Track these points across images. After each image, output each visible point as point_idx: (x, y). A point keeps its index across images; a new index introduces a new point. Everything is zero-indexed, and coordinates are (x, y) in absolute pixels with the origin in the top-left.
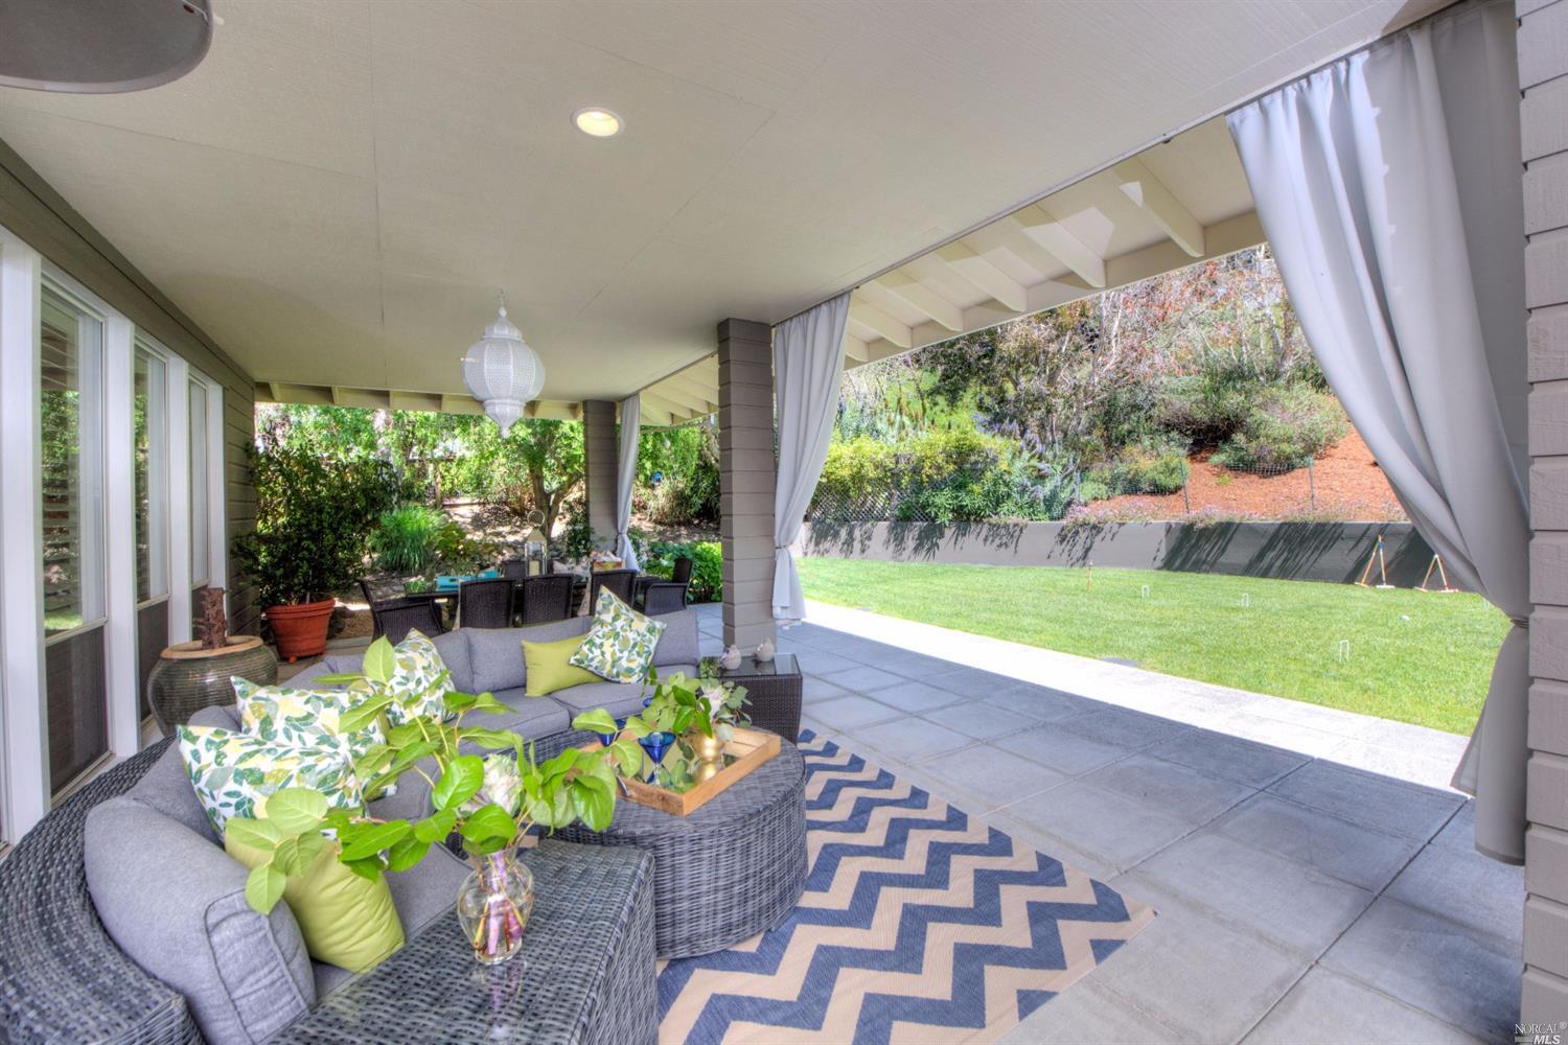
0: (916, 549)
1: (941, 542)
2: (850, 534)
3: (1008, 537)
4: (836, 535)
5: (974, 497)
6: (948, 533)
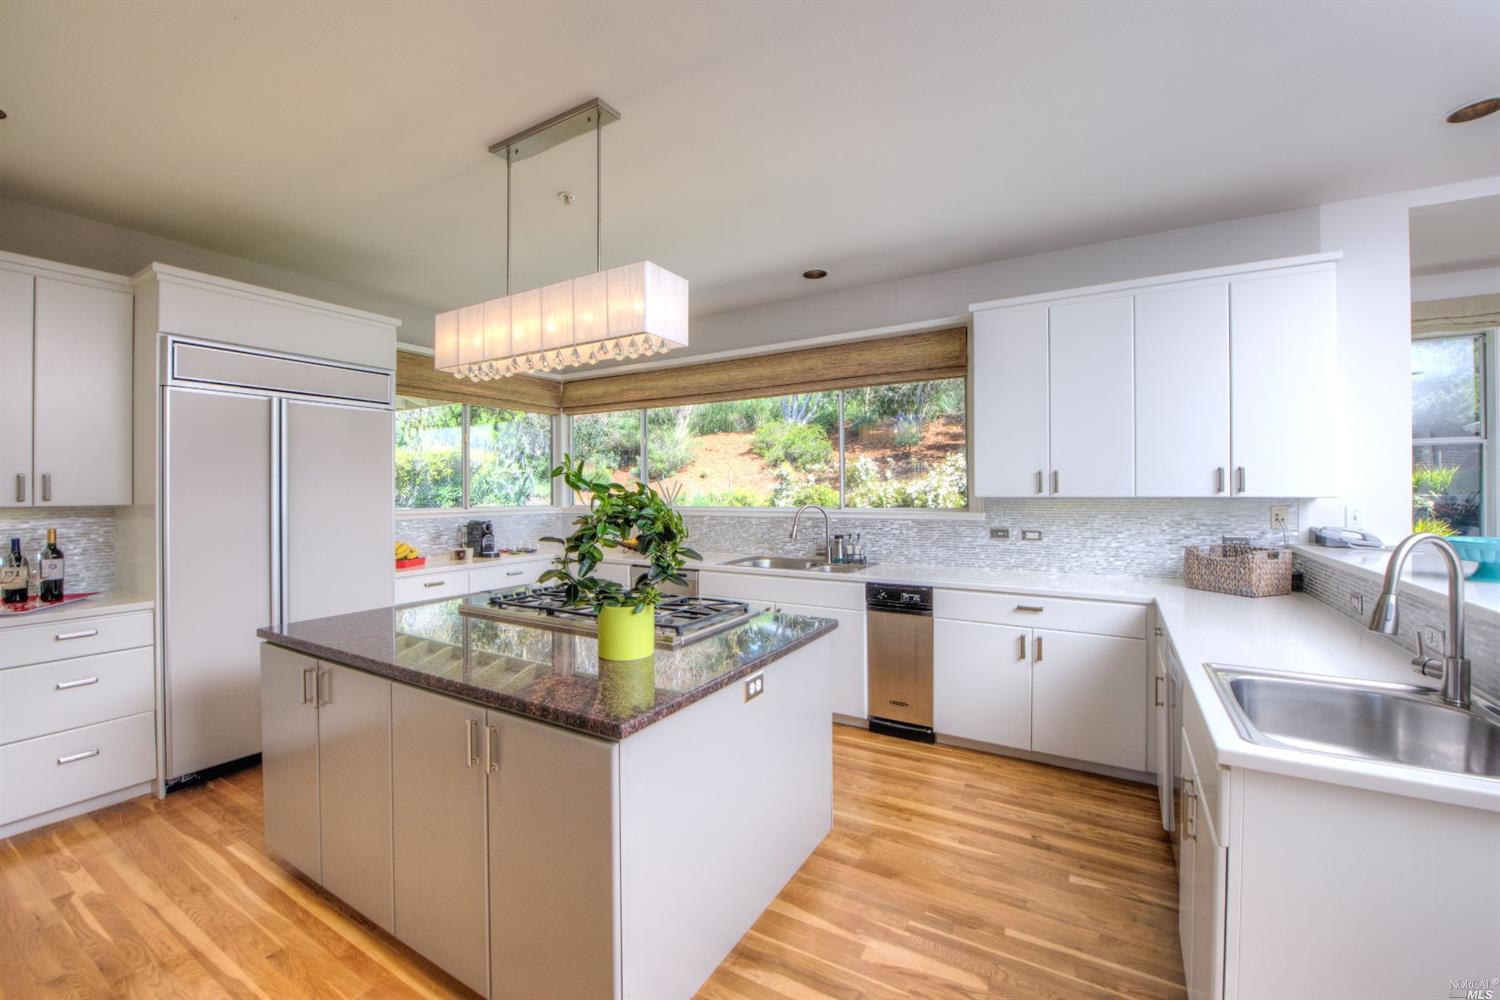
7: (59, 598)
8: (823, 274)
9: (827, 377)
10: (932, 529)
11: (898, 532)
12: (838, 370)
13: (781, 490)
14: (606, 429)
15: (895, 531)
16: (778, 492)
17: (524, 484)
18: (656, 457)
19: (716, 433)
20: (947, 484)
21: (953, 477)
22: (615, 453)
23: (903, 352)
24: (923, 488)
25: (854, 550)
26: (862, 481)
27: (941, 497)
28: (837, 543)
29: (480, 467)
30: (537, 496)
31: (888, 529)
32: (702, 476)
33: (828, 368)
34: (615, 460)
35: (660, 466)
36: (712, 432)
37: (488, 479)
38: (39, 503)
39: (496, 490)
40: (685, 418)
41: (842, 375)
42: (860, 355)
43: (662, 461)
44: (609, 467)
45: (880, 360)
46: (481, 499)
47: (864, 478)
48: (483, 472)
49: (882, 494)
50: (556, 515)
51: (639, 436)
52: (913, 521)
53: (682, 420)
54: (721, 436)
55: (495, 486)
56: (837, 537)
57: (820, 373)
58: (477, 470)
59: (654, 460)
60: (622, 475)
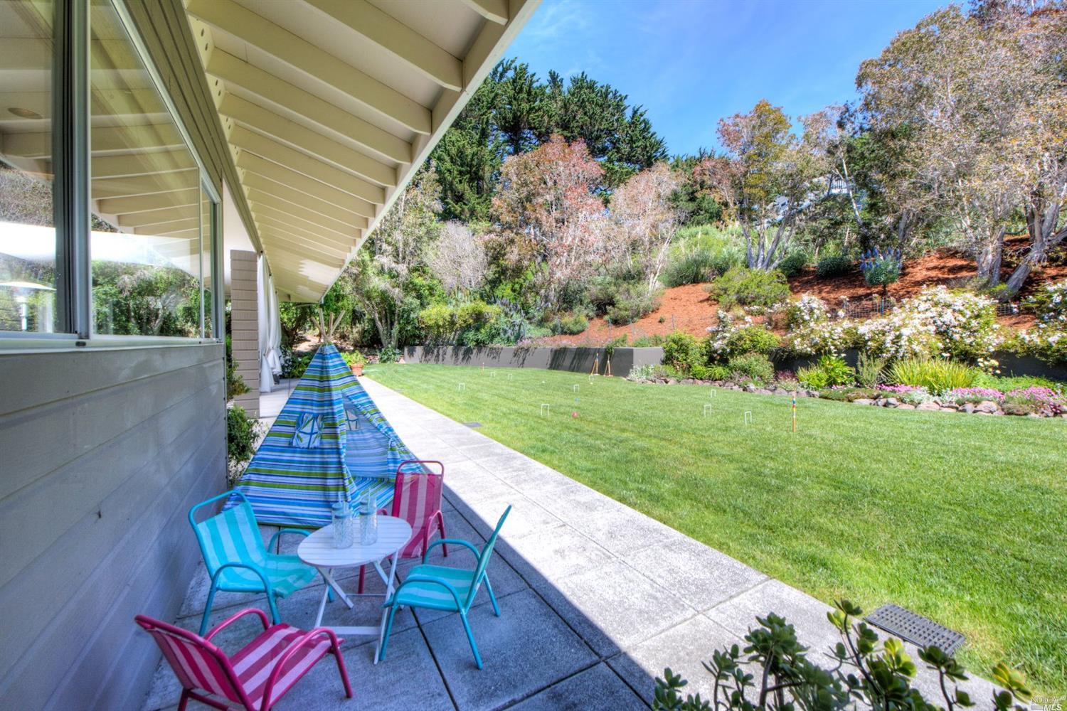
0: (463, 359)
1: (472, 356)
2: (438, 352)
3: (495, 353)
4: (433, 353)
5: (482, 336)
6: (475, 351)
13: (718, 331)
14: (587, 286)
16: (715, 333)
17: (521, 328)
18: (621, 306)
19: (684, 285)
20: (917, 322)
21: (929, 314)
22: (593, 305)
24: (880, 328)
26: (804, 321)
27: (905, 338)
29: (491, 317)
30: (530, 338)
32: (660, 322)
34: (593, 310)
35: (624, 313)
36: (682, 284)
37: (496, 326)
39: (502, 334)
40: (655, 273)
43: (626, 310)
44: (587, 316)
46: (492, 341)
47: (807, 317)
48: (493, 321)
49: (827, 335)
51: (612, 289)
53: (651, 276)
54: (690, 288)
55: (501, 331)
58: (489, 319)
59: (620, 309)
60: (597, 321)
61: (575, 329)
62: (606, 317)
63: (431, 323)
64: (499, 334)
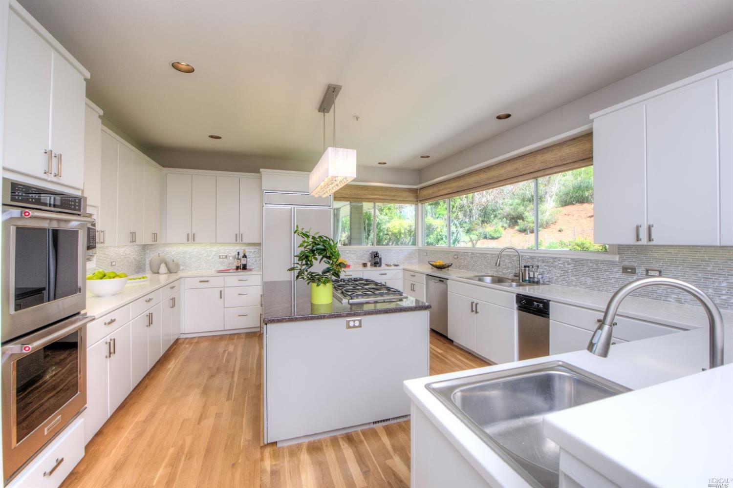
7: (246, 269)
8: (508, 116)
9: (524, 172)
10: (583, 265)
11: (562, 265)
12: (530, 168)
14: (501, 206)
15: (560, 265)
17: (457, 236)
18: (530, 220)
19: (574, 204)
22: (507, 219)
23: (567, 151)
25: (534, 275)
28: (525, 270)
29: (437, 228)
30: (463, 241)
31: (557, 263)
32: (560, 231)
33: (525, 167)
34: (506, 223)
35: (531, 225)
36: (571, 204)
37: (441, 233)
38: (241, 242)
39: (444, 239)
40: (551, 197)
41: (532, 171)
42: (542, 157)
43: (533, 223)
44: (503, 227)
45: (553, 158)
46: (437, 243)
48: (439, 230)
50: (414, 250)
51: (521, 209)
52: (572, 259)
53: (549, 199)
54: (578, 207)
55: (444, 237)
56: (525, 267)
57: (521, 171)
58: (436, 229)
59: (528, 222)
60: (510, 231)
61: (495, 236)
62: (517, 228)
63: (396, 231)
64: (442, 239)
